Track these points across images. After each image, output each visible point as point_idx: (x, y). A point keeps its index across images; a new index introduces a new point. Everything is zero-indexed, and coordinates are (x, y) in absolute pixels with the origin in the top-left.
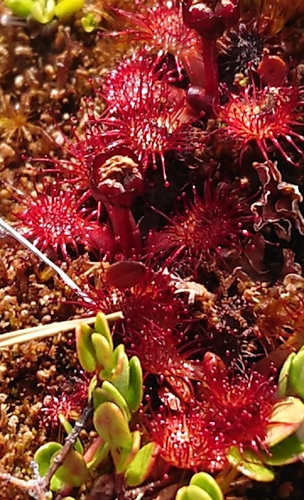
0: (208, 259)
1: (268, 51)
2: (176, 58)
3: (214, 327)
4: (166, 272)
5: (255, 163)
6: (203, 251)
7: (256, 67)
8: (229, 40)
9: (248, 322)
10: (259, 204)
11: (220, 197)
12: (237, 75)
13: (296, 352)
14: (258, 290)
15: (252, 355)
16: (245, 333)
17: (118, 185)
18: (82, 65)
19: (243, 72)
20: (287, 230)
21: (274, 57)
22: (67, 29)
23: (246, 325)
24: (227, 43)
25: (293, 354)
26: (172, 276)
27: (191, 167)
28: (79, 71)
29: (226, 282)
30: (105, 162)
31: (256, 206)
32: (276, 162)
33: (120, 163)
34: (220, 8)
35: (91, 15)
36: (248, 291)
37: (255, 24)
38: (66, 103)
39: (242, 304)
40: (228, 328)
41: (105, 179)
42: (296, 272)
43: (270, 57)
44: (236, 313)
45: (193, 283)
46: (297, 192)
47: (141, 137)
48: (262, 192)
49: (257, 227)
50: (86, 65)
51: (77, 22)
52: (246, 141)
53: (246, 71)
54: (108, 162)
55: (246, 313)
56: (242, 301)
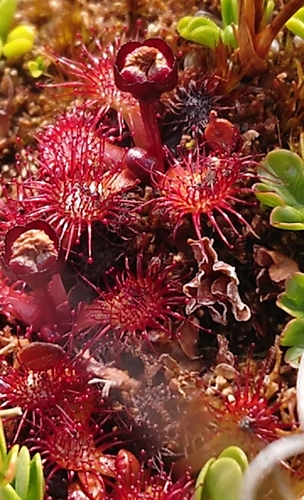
0: (134, 343)
1: (216, 114)
2: (119, 114)
3: (133, 420)
4: (86, 355)
5: (190, 240)
6: (129, 333)
7: (203, 130)
8: (177, 98)
9: (172, 415)
10: (191, 285)
11: (152, 273)
12: (184, 137)
13: (217, 458)
14: (186, 380)
15: (172, 454)
16: (167, 429)
17: (30, 263)
18: (27, 112)
19: (191, 134)
20: (222, 314)
21: (222, 120)
22: (14, 72)
23: (168, 419)
24: (176, 101)
25: (212, 459)
26: (92, 360)
27: (124, 238)
28: (21, 120)
29: (151, 369)
30: (19, 236)
31: (188, 288)
32: (212, 240)
33: (34, 239)
34: (154, 72)
35: (39, 58)
36: (174, 381)
37: (206, 82)
38: (6, 154)
39: (165, 394)
40: (148, 422)
41: (16, 256)
42: (229, 363)
43: (219, 120)
44: (158, 405)
45: (114, 369)
46: (233, 274)
47: (70, 203)
48: (196, 271)
49: (189, 309)
50: (31, 112)
51: (25, 65)
52: (182, 214)
53: (193, 133)
54: (22, 236)
55: (170, 406)
56: (167, 392)
